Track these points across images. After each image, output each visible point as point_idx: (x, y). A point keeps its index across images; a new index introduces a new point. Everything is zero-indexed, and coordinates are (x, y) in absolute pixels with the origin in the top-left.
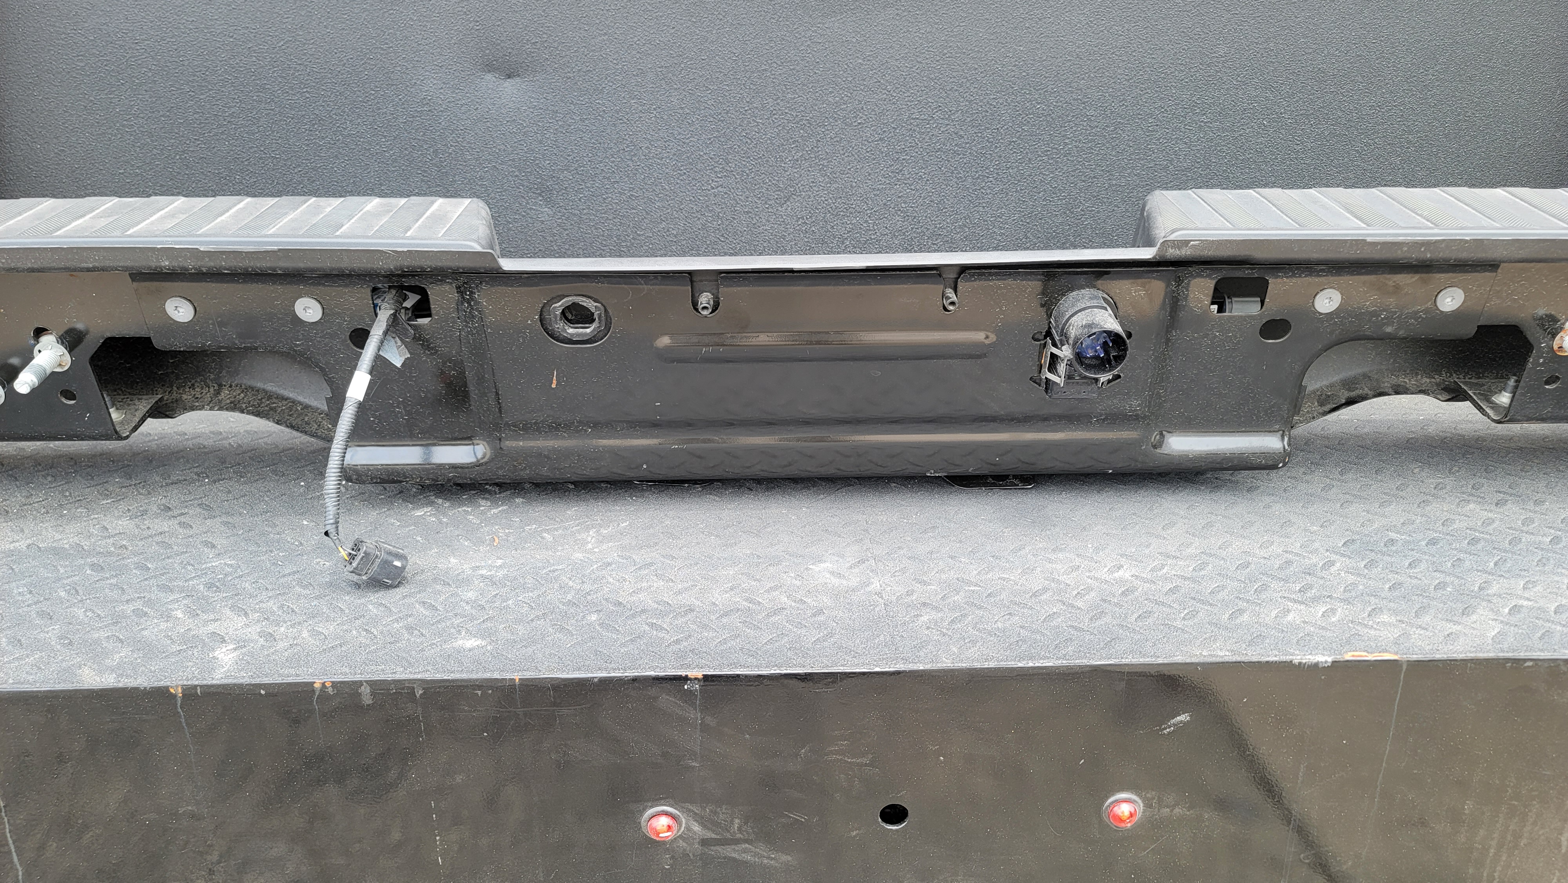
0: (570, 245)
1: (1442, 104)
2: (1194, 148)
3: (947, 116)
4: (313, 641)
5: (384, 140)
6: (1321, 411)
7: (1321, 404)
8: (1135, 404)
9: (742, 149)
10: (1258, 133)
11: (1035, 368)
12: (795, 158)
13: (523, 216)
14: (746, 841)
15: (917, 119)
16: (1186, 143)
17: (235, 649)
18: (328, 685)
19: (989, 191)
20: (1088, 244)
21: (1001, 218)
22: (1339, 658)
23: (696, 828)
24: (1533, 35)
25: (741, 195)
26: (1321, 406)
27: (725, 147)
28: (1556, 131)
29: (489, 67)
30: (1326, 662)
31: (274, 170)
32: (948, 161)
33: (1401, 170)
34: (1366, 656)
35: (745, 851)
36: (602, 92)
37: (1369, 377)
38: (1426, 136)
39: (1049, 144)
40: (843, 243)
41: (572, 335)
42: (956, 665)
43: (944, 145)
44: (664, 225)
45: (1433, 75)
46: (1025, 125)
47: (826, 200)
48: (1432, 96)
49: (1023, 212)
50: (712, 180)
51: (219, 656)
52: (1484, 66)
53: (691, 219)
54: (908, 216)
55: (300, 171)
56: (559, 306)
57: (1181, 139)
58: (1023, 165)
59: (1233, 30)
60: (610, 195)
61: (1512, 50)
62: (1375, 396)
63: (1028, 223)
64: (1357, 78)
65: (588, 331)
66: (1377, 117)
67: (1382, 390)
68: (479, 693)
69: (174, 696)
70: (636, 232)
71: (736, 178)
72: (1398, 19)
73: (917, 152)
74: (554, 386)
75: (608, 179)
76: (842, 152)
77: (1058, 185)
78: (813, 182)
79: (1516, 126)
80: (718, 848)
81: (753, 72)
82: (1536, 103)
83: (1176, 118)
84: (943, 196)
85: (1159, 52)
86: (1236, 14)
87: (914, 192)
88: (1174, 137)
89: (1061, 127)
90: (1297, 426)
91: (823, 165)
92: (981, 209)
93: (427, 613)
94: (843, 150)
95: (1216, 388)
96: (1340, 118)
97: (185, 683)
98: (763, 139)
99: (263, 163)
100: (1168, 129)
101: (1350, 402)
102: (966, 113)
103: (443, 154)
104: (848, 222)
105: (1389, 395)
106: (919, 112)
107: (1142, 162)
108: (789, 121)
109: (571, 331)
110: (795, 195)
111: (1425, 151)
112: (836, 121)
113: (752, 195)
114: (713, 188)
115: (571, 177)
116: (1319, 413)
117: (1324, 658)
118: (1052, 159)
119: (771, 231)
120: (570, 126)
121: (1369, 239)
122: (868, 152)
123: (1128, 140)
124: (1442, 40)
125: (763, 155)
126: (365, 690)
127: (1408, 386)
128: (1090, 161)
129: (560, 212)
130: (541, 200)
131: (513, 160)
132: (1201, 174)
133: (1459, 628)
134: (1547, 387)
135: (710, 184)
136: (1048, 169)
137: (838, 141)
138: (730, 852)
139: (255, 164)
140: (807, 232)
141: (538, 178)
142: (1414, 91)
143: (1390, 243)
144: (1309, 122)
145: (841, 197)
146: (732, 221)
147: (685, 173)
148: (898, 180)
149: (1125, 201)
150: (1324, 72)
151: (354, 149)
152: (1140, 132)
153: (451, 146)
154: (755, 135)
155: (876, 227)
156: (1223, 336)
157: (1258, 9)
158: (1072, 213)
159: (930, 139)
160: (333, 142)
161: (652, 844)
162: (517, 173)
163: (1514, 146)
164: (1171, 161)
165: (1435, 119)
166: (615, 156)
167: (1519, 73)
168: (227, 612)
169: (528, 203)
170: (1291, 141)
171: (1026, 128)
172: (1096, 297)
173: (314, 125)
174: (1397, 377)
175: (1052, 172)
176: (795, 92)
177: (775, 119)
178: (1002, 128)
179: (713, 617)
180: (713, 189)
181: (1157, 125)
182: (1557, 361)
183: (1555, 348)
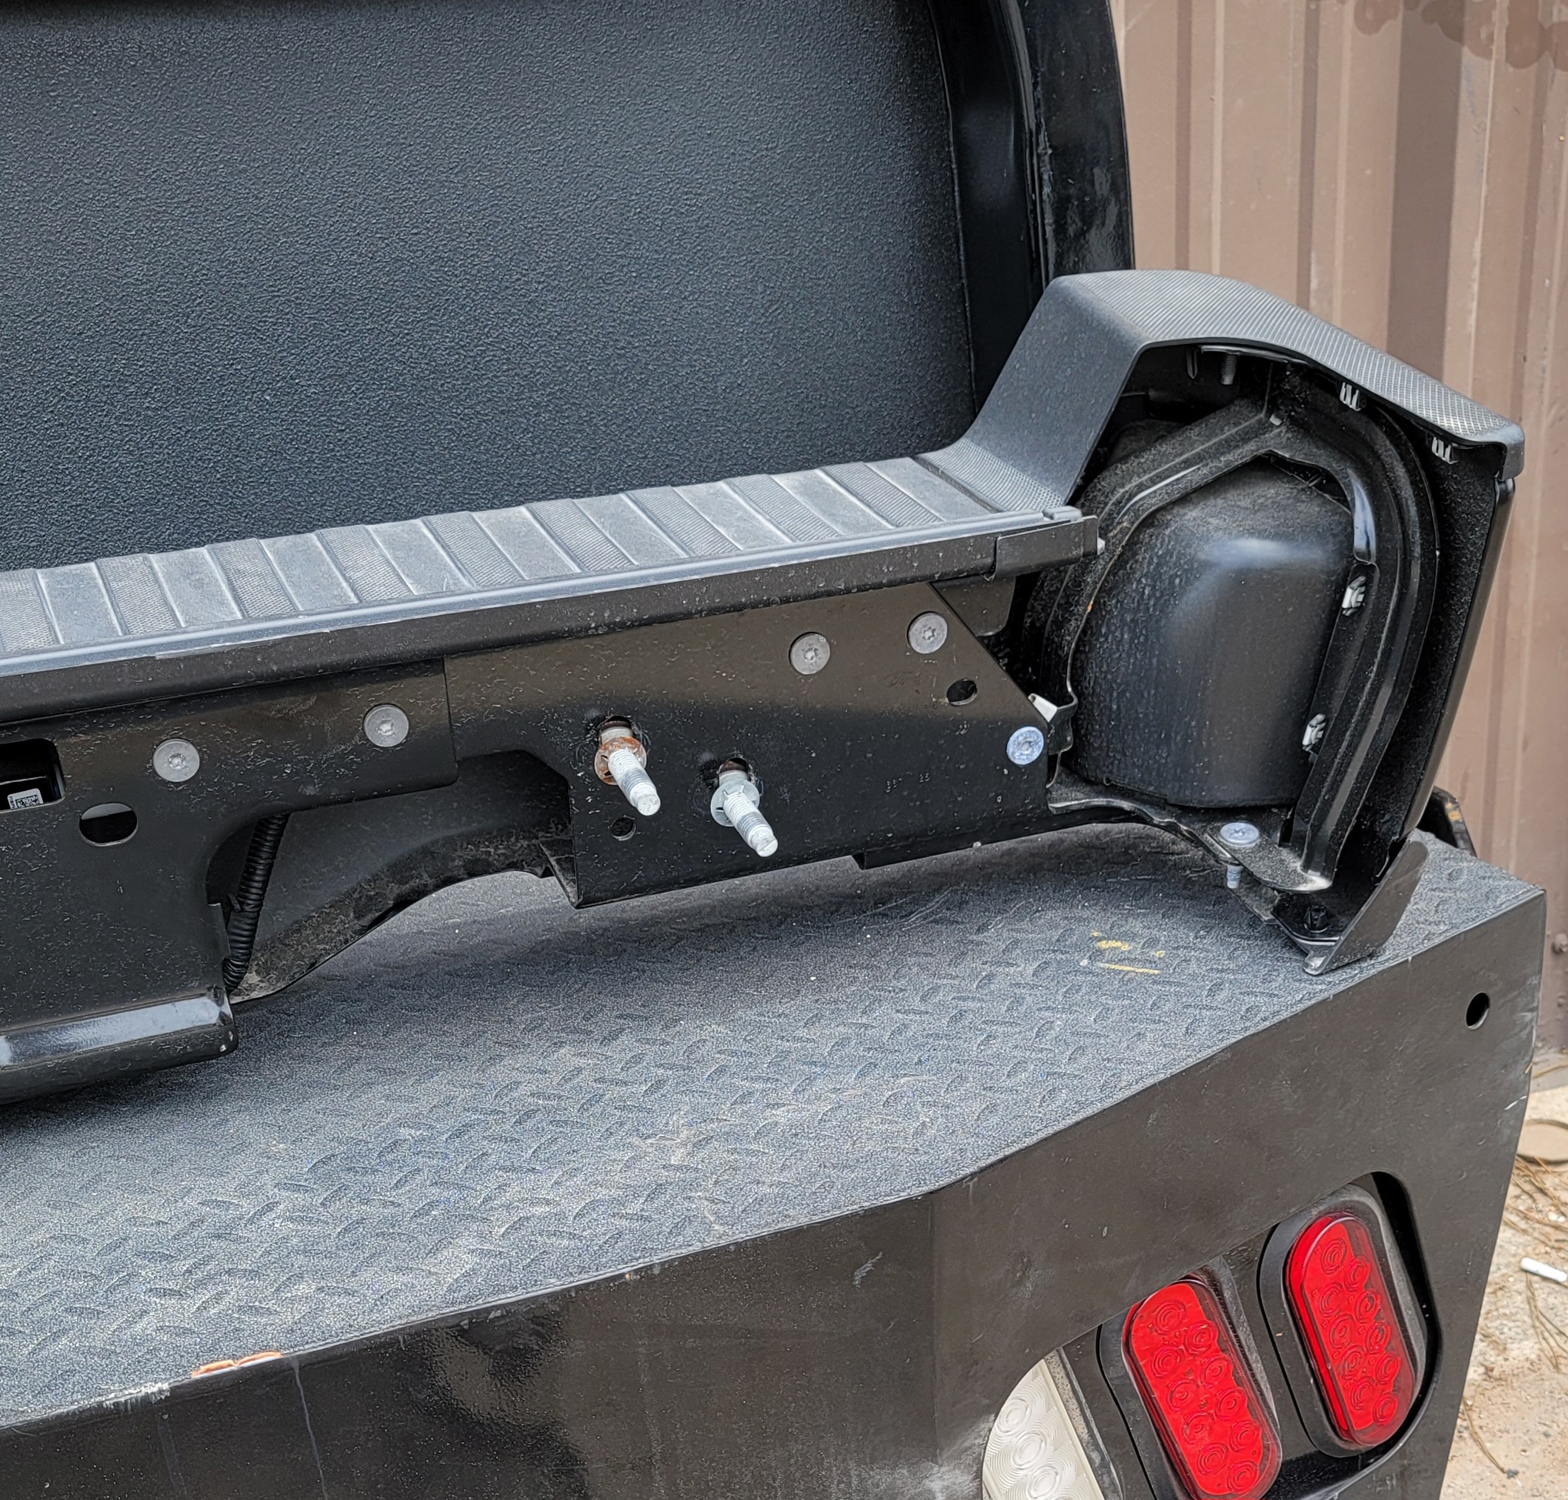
1: (571, 332)
2: (149, 460)
6: (357, 927)
10: (262, 418)
16: (131, 453)
22: (182, 1380)
24: (686, 193)
26: (358, 918)
28: (777, 356)
30: (161, 1391)
34: (230, 1365)
37: (432, 853)
38: (562, 391)
45: (539, 283)
48: (550, 320)
52: (621, 256)
59: (145, 231)
61: (660, 223)
62: (438, 887)
64: (406, 301)
66: (465, 367)
67: (449, 874)
72: (444, 186)
79: (708, 356)
82: (727, 311)
85: (16, 285)
86: (141, 199)
88: (102, 444)
90: (322, 960)
95: (48, 940)
101: (402, 904)
105: (460, 880)
111: (567, 417)
116: (355, 933)
117: (156, 1386)
121: (159, 655)
124: (534, 217)
127: (491, 859)
132: (180, 507)
133: (407, 1279)
134: (620, 838)
142: (514, 314)
143: (198, 656)
144: (349, 388)
150: (344, 296)
156: (15, 850)
157: (179, 187)
164: (114, 489)
165: (566, 359)
167: (685, 263)
170: (327, 426)
174: (477, 846)
181: (62, 425)
182: (614, 795)
183: (601, 775)
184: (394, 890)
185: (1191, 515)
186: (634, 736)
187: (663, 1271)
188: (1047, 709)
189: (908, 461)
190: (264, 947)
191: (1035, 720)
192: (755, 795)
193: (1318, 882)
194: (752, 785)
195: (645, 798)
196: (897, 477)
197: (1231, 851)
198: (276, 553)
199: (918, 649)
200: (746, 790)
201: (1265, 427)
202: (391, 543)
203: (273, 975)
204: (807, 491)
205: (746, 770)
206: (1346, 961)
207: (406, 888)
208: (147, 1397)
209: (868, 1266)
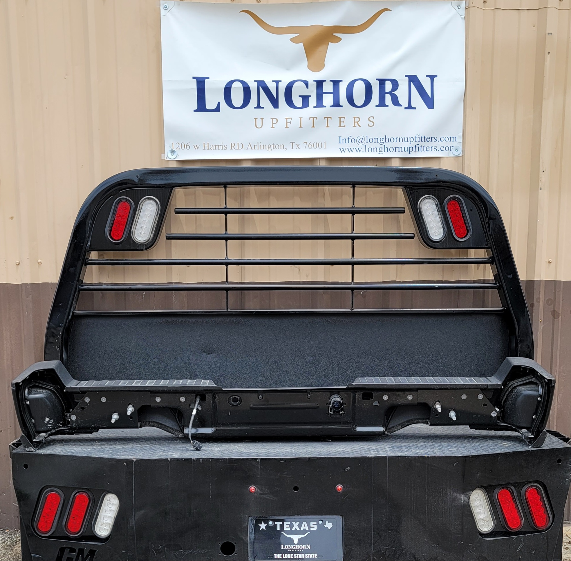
7: (401, 426)
8: (349, 420)
11: (327, 411)
14: (268, 494)
18: (195, 459)
23: (259, 491)
29: (204, 352)
34: (380, 456)
35: (268, 496)
36: (232, 358)
41: (234, 404)
56: (232, 398)
65: (237, 403)
68: (221, 461)
69: (168, 460)
74: (229, 415)
75: (232, 379)
80: (263, 495)
81: (270, 352)
90: (396, 431)
109: (233, 403)
114: (259, 381)
115: (223, 378)
120: (223, 366)
126: (201, 460)
131: (209, 374)
134: (436, 417)
138: (265, 496)
152: (369, 367)
156: (366, 405)
161: (251, 492)
172: (337, 396)
175: (347, 377)
176: (280, 357)
182: (436, 410)
183: (435, 408)
184: (407, 424)
185: (520, 388)
186: (440, 403)
187: (430, 457)
188: (498, 410)
189: (485, 378)
190: (388, 429)
191: (496, 411)
192: (455, 414)
193: (533, 436)
194: (455, 413)
195: (440, 410)
196: (482, 380)
197: (522, 432)
198: (401, 379)
199: (479, 398)
200: (454, 413)
201: (533, 378)
202: (414, 379)
203: (389, 432)
204: (469, 380)
205: (454, 410)
206: (535, 447)
207: (408, 424)
208: (372, 457)
209: (456, 464)
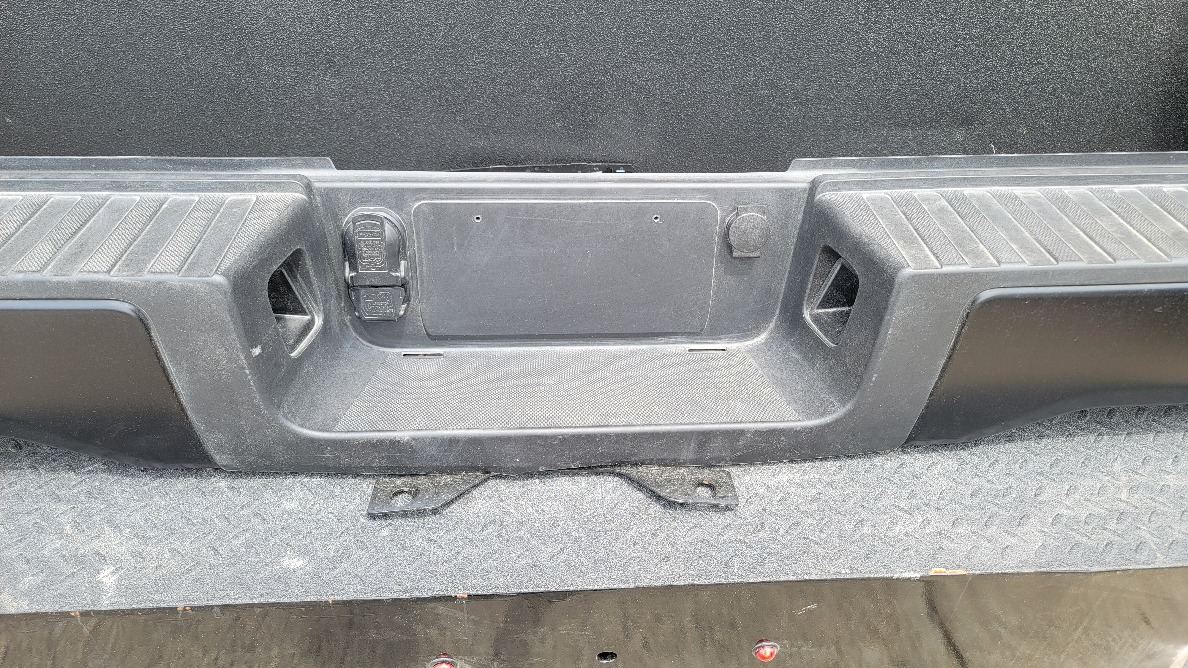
0: (357, 108)
3: (676, 8)
4: (173, 563)
5: (186, 21)
9: (501, 33)
12: (546, 40)
13: (316, 85)
15: (651, 10)
17: (115, 572)
18: (188, 609)
19: (708, 69)
20: (787, 111)
21: (717, 90)
23: (468, 667)
25: (501, 70)
27: (486, 31)
30: (916, 577)
31: (93, 45)
32: (676, 44)
33: (1047, 56)
34: (945, 572)
39: (761, 32)
40: (586, 109)
42: (653, 584)
43: (673, 31)
44: (436, 92)
46: (741, 16)
47: (573, 75)
49: (736, 85)
50: (476, 58)
51: (104, 580)
53: (459, 88)
54: (641, 88)
55: (115, 46)
57: (871, 29)
58: (739, 48)
60: (389, 69)
63: (740, 94)
68: (303, 609)
70: (413, 98)
71: (496, 56)
73: (650, 37)
76: (586, 36)
77: (766, 65)
78: (561, 60)
83: (869, 12)
84: (670, 72)
87: (646, 69)
89: (772, 18)
91: (570, 47)
92: (702, 83)
93: (260, 527)
94: (587, 34)
96: (1005, 13)
97: (81, 609)
98: (518, 25)
99: (83, 39)
100: (861, 21)
102: (692, 6)
103: (240, 35)
104: (591, 93)
106: (653, 4)
107: (837, 47)
108: (540, 11)
110: (547, 71)
112: (581, 11)
113: (510, 70)
115: (354, 55)
117: (915, 574)
118: (762, 44)
119: (526, 99)
120: (351, 12)
122: (608, 36)
123: (827, 30)
125: (519, 38)
126: (217, 611)
128: (794, 46)
129: (347, 82)
130: (330, 73)
133: (1015, 540)
135: (473, 61)
136: (759, 52)
137: (582, 28)
139: (76, 41)
140: (556, 100)
141: (326, 55)
145: (585, 73)
146: (493, 91)
147: (452, 52)
148: (634, 59)
149: (821, 78)
151: (160, 28)
153: (247, 27)
154: (511, 21)
155: (614, 97)
158: (776, 86)
159: (661, 26)
160: (141, 23)
162: (307, 50)
163: (1141, 38)
166: (392, 38)
168: (105, 526)
169: (319, 75)
171: (742, 19)
173: (122, 8)
177: (529, 8)
178: (722, 18)
179: (476, 531)
180: (477, 65)
